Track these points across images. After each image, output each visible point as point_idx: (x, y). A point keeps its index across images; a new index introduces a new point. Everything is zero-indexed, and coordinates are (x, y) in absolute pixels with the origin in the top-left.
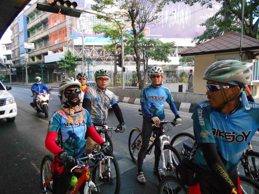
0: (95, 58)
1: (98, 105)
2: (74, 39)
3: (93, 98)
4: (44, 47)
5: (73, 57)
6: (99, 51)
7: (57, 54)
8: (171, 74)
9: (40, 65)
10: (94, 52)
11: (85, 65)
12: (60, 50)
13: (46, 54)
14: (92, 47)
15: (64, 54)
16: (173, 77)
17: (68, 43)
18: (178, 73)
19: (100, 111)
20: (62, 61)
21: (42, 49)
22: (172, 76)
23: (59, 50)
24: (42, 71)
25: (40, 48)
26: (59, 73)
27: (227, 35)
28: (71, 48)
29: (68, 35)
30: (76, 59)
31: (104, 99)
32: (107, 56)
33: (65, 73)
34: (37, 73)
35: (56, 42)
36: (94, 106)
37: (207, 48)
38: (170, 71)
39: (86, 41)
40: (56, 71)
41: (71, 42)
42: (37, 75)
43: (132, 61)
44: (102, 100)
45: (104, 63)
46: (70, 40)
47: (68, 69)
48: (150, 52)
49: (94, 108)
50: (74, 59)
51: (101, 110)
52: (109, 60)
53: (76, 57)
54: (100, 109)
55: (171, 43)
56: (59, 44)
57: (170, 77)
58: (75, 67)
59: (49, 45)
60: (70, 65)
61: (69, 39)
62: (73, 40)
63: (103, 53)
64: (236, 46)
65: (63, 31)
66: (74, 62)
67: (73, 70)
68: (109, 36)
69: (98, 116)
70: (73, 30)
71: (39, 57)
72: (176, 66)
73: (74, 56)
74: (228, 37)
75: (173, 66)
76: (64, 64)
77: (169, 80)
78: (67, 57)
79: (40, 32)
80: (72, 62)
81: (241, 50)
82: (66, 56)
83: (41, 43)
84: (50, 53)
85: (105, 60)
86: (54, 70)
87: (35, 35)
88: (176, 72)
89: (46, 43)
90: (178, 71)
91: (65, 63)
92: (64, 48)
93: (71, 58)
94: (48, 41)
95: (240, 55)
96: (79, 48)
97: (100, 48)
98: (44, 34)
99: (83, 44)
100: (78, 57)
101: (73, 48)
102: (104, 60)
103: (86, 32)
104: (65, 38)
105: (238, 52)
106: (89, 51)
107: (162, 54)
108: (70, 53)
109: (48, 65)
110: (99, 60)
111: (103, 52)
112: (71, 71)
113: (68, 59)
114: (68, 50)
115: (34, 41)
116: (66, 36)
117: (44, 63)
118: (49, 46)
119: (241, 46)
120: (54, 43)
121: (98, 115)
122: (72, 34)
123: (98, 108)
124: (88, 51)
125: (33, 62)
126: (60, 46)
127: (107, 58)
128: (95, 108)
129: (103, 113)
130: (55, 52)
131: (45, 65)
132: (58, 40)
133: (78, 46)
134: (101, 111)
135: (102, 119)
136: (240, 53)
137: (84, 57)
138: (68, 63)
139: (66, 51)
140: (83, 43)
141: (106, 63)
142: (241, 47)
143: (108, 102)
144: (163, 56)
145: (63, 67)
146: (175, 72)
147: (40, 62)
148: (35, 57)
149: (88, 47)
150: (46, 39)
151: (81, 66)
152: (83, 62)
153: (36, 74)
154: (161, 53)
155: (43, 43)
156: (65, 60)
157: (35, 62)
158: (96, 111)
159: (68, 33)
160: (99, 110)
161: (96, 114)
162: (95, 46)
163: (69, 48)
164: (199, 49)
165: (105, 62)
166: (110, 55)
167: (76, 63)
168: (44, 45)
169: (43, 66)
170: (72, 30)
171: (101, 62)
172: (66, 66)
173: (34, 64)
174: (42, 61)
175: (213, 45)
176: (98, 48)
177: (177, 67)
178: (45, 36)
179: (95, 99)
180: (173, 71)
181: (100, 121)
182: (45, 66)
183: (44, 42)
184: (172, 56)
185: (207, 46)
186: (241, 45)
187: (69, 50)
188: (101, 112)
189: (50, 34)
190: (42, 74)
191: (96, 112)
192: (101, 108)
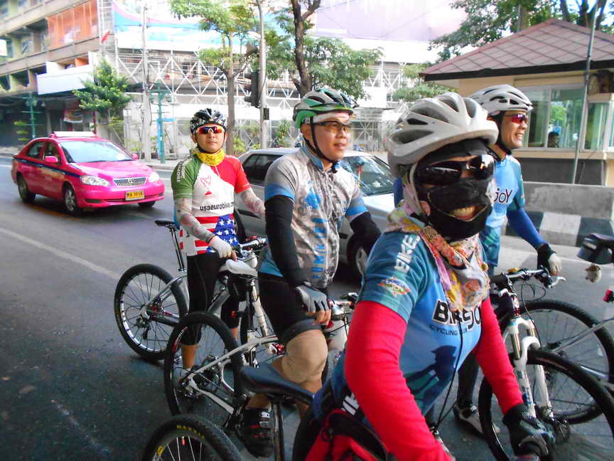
0: (177, 84)
1: (317, 220)
2: (118, 31)
3: (299, 196)
4: (36, 51)
5: (116, 80)
6: (185, 66)
7: (70, 69)
8: (365, 129)
9: (26, 100)
10: (173, 67)
11: (151, 101)
12: (78, 59)
13: (42, 70)
14: (166, 56)
15: (92, 70)
16: (370, 138)
17: (102, 42)
18: (383, 129)
19: (321, 242)
20: (88, 89)
21: (28, 57)
22: (367, 136)
23: (77, 62)
24: (32, 115)
25: (23, 52)
26: (79, 122)
27: (542, 29)
28: (112, 55)
29: (101, 20)
30: (124, 86)
31: (331, 195)
32: (207, 80)
33: (97, 123)
34: (17, 120)
35: (68, 39)
36: (299, 223)
37: (494, 59)
38: (363, 123)
39: (152, 38)
40: (70, 118)
41: (109, 39)
42: (17, 126)
43: (272, 96)
44: (325, 200)
45: (200, 98)
46: (108, 34)
47: (103, 111)
48: (320, 72)
49: (299, 231)
50: (120, 85)
51: (325, 236)
52: (211, 90)
53: (123, 79)
54: (320, 235)
55: (374, 50)
56: (76, 44)
57: (362, 138)
58: (124, 107)
59: (49, 45)
60: (108, 102)
61: (105, 32)
62: (116, 36)
63: (195, 73)
64: (574, 57)
65: (87, 11)
66: (121, 93)
67: (117, 113)
68: (213, 27)
69: (313, 259)
70: (115, 5)
71: (22, 77)
72: (378, 112)
73: (119, 78)
74: (547, 33)
75: (372, 111)
76: (93, 97)
77: (360, 145)
78: (100, 80)
79: (21, 10)
80: (115, 94)
81: (588, 67)
82: (98, 76)
83: (24, 40)
84: (52, 67)
85: (202, 90)
86: (66, 114)
87: (6, 19)
88: (379, 127)
89: (38, 41)
90: (384, 122)
91: (95, 95)
92: (90, 54)
93: (111, 82)
94: (45, 37)
95: (586, 81)
96: (132, 55)
97: (188, 58)
98: (34, 16)
99: (145, 46)
100: (129, 82)
101: (117, 57)
102: (198, 89)
103: (150, 14)
104: (94, 28)
105: (582, 72)
106: (159, 64)
107: (350, 79)
108: (107, 70)
109: (48, 99)
110: (186, 89)
111: (195, 68)
112: (111, 116)
113: (103, 86)
114: (102, 62)
115: (6, 35)
116: (95, 22)
117: (35, 94)
118: (50, 48)
119: (589, 56)
120: (62, 40)
121: (315, 256)
122: (113, 16)
123: (314, 229)
124: (155, 65)
125: (5, 91)
126: (81, 49)
127: (207, 85)
128: (306, 228)
129: (330, 248)
130: (66, 66)
131: (40, 99)
132: (73, 34)
133: (129, 51)
134: (323, 239)
135: (327, 268)
136: (585, 75)
137: (148, 79)
138: (103, 97)
139: (98, 64)
140: (144, 42)
141: (206, 98)
142: (590, 59)
143: (341, 208)
144: (354, 85)
145: (92, 105)
146: (376, 125)
147: (25, 92)
148: (11, 78)
149: (157, 55)
150: (38, 28)
151: (139, 104)
152: (144, 93)
153: (16, 123)
154: (349, 76)
155: (31, 42)
156: (95, 88)
157: (10, 91)
158: (307, 241)
159: (101, 16)
160: (317, 237)
161: (308, 251)
162: (175, 52)
163: (104, 56)
164: (472, 61)
165: (201, 94)
166: (215, 78)
167: (126, 95)
168: (35, 47)
169: (35, 102)
170: (112, 7)
171: (192, 95)
172: (99, 103)
173: (8, 97)
174: (30, 90)
175: (510, 53)
176: (182, 58)
177: (380, 113)
178: (37, 22)
179: (308, 199)
180: (371, 123)
181: (319, 275)
182: (39, 103)
183: (32, 38)
184: (371, 85)
185: (495, 56)
186: (591, 54)
187: (105, 63)
188: (323, 245)
189: (52, 16)
190: (33, 125)
191: (307, 246)
192: (324, 231)
